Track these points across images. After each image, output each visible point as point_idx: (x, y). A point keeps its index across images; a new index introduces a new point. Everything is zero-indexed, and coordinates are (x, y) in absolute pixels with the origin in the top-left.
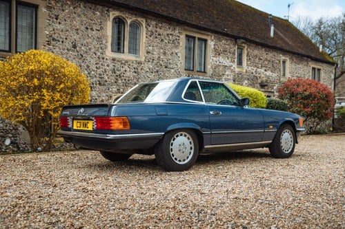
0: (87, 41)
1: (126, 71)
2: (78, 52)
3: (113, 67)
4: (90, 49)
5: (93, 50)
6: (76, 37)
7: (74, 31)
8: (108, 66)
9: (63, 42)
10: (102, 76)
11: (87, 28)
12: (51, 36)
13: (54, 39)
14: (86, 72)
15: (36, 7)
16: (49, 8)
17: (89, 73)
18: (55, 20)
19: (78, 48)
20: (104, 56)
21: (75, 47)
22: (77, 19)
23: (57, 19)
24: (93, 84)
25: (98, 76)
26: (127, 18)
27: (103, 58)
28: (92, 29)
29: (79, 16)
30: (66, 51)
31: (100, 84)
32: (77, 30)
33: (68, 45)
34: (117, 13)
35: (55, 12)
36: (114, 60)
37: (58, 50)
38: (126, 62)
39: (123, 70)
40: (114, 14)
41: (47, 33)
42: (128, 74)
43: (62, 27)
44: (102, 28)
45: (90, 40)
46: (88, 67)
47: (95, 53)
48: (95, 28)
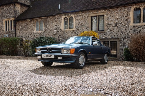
0: (121, 22)
1: (140, 30)
2: (117, 27)
3: (133, 30)
4: (123, 25)
5: (124, 25)
6: (117, 21)
7: (116, 20)
8: (131, 29)
9: (112, 24)
10: (129, 34)
11: (121, 17)
12: (108, 23)
13: (109, 24)
14: (121, 34)
15: (103, 15)
16: (107, 14)
17: (122, 34)
18: (109, 18)
19: (118, 25)
20: (129, 26)
21: (116, 25)
22: (117, 15)
23: (110, 17)
24: (124, 38)
25: (127, 34)
26: (141, 7)
27: (129, 27)
28: (123, 17)
29: (118, 13)
30: (113, 27)
31: (127, 37)
32: (117, 19)
33: (114, 25)
34: (135, 7)
35: (109, 15)
36: (134, 26)
37: (110, 27)
38: (141, 26)
39: (139, 30)
40: (133, 8)
41: (107, 23)
42: (142, 31)
43: (112, 19)
44: (128, 15)
45: (123, 21)
46: (122, 31)
47: (125, 26)
48: (124, 16)
